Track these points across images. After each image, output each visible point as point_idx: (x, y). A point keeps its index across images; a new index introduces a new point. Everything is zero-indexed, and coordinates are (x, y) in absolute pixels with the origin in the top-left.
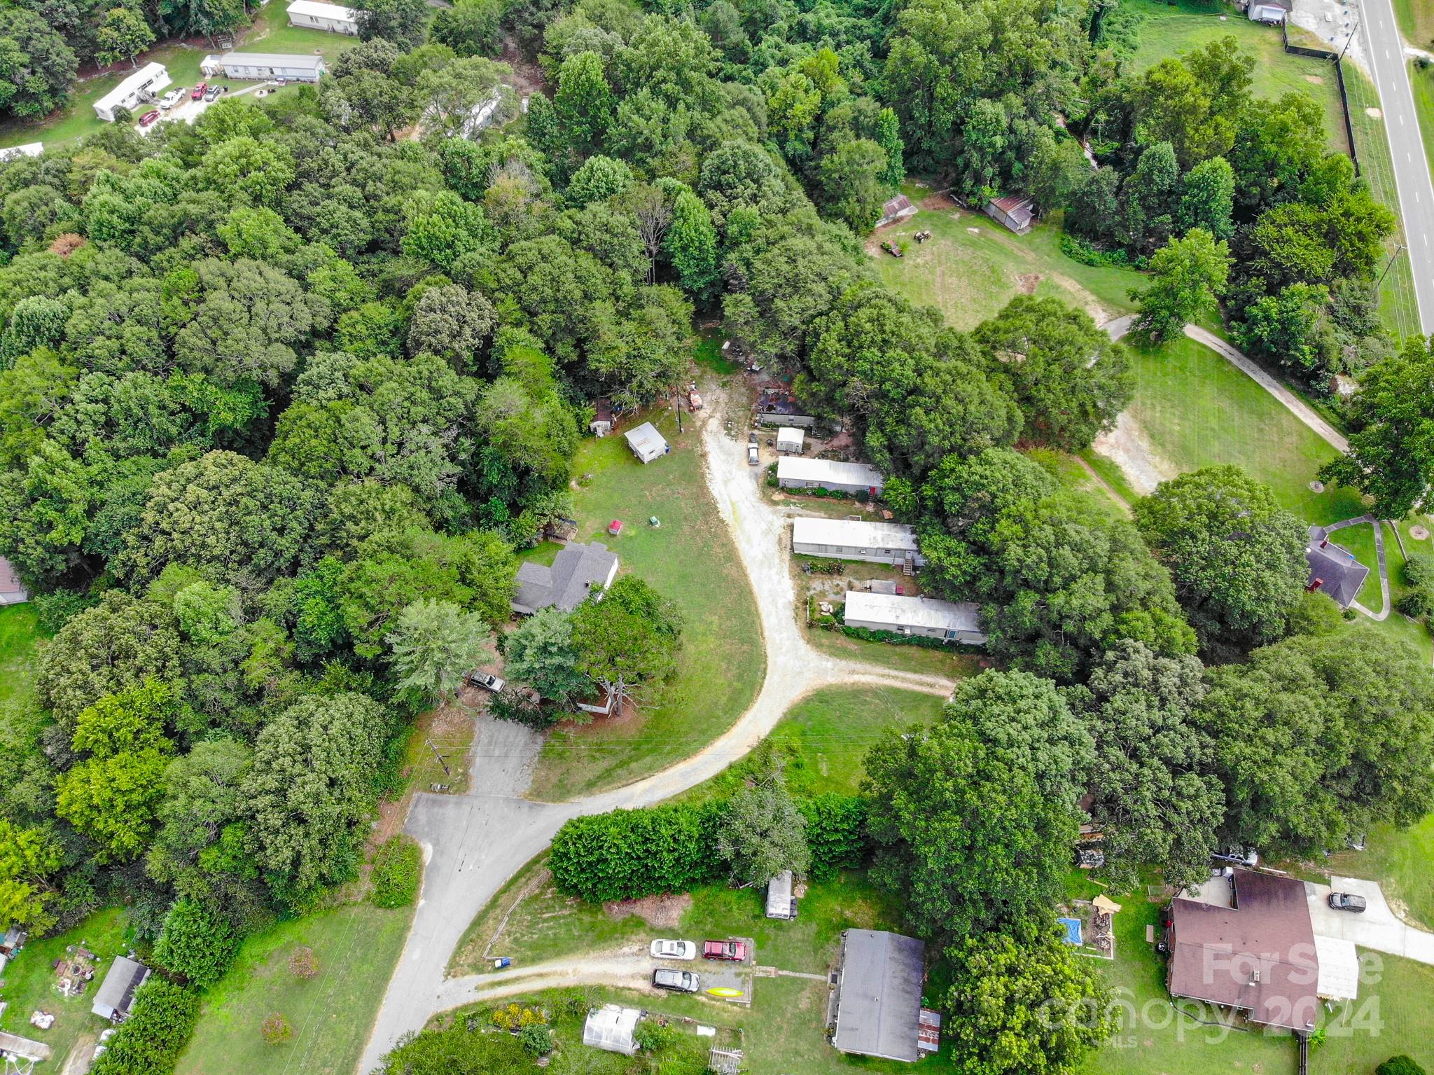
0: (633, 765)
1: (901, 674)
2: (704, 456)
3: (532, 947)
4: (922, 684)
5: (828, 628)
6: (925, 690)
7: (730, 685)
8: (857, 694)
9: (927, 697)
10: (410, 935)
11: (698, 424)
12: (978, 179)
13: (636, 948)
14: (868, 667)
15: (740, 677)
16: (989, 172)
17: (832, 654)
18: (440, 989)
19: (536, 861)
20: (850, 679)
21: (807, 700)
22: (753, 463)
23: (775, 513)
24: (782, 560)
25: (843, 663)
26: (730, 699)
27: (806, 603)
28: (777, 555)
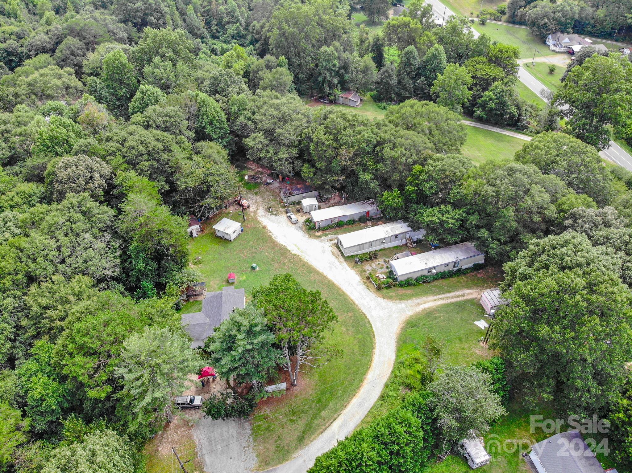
0: (323, 413)
1: (444, 296)
2: (264, 227)
4: (458, 296)
5: (389, 286)
6: (462, 299)
7: (354, 338)
8: (429, 314)
9: (466, 301)
11: (252, 214)
12: (331, 86)
14: (425, 299)
15: (358, 332)
16: (336, 81)
17: (400, 300)
20: (421, 307)
21: (404, 329)
22: (294, 223)
24: (341, 262)
25: (410, 302)
26: (360, 346)
27: (368, 278)
28: (336, 261)
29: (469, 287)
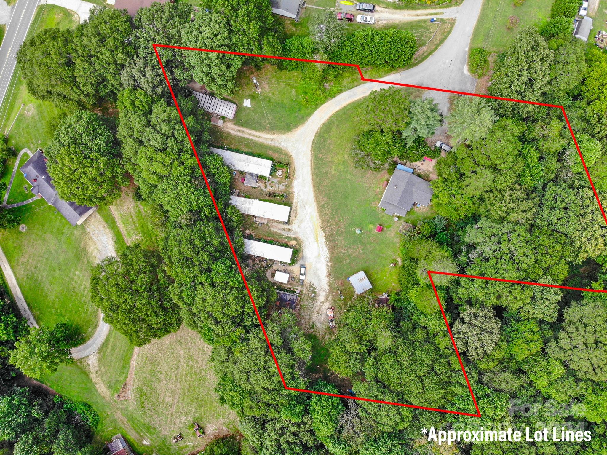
1: (251, 137)
2: (329, 274)
3: (421, 27)
4: (243, 132)
5: (280, 163)
6: (242, 129)
7: (330, 136)
8: (273, 128)
9: (242, 125)
10: (471, 37)
11: (330, 298)
13: (380, 22)
14: (265, 142)
15: (325, 140)
17: (281, 149)
18: (457, 15)
19: (420, 62)
20: (274, 136)
21: (296, 126)
22: (304, 266)
23: (296, 233)
24: (296, 203)
25: (277, 144)
26: (331, 129)
27: (289, 178)
28: (298, 207)
29: (229, 134)
